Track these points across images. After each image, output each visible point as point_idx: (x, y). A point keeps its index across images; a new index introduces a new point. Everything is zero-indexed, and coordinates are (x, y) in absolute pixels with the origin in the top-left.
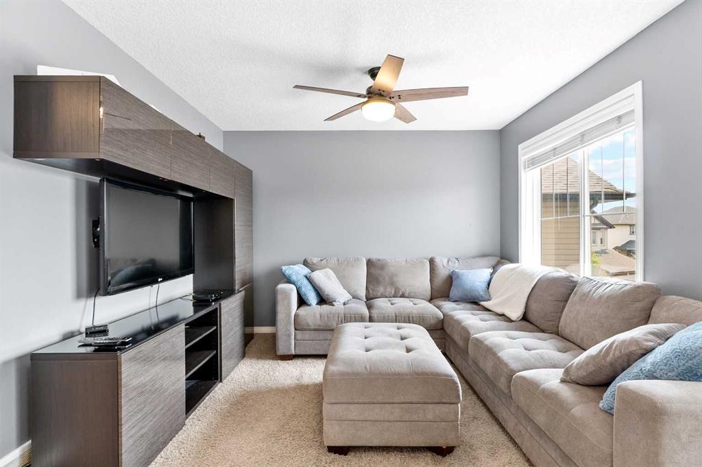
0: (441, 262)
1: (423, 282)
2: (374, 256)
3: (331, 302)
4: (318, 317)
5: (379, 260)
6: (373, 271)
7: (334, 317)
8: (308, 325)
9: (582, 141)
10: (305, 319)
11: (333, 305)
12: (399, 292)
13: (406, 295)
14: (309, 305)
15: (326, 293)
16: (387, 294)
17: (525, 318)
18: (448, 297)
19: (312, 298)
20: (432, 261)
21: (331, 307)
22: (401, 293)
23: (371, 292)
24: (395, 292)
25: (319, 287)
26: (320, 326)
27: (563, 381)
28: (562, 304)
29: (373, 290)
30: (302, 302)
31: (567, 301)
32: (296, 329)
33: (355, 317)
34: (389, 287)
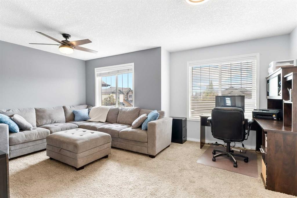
0: (68, 108)
1: (62, 116)
2: (38, 107)
3: (29, 129)
4: (25, 136)
5: (40, 108)
6: (38, 113)
7: (33, 135)
8: (19, 141)
9: (118, 72)
10: (17, 139)
11: (31, 130)
12: (53, 121)
13: (57, 122)
14: (16, 132)
15: (25, 125)
16: (48, 123)
17: (106, 121)
18: (74, 120)
19: (17, 128)
20: (64, 107)
21: (29, 131)
22: (54, 121)
23: (39, 123)
24: (52, 121)
25: (20, 123)
26: (26, 140)
27: (132, 129)
28: (117, 115)
29: (40, 122)
30: (11, 131)
31: (118, 114)
32: (10, 146)
33: (44, 133)
34: (48, 120)
